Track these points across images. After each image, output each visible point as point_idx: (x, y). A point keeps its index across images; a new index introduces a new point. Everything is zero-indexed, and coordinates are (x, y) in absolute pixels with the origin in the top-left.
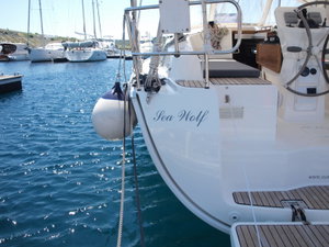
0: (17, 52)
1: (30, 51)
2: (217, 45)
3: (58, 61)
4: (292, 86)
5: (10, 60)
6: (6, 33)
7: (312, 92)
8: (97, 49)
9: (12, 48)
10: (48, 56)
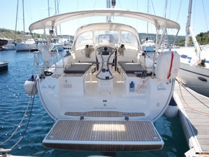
0: (8, 45)
1: (16, 44)
2: (88, 56)
3: (32, 51)
4: (98, 76)
5: (4, 50)
6: (2, 31)
7: (107, 78)
8: (57, 44)
9: (5, 42)
10: (27, 48)
